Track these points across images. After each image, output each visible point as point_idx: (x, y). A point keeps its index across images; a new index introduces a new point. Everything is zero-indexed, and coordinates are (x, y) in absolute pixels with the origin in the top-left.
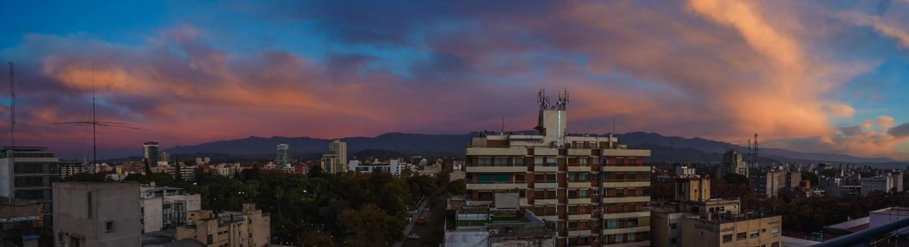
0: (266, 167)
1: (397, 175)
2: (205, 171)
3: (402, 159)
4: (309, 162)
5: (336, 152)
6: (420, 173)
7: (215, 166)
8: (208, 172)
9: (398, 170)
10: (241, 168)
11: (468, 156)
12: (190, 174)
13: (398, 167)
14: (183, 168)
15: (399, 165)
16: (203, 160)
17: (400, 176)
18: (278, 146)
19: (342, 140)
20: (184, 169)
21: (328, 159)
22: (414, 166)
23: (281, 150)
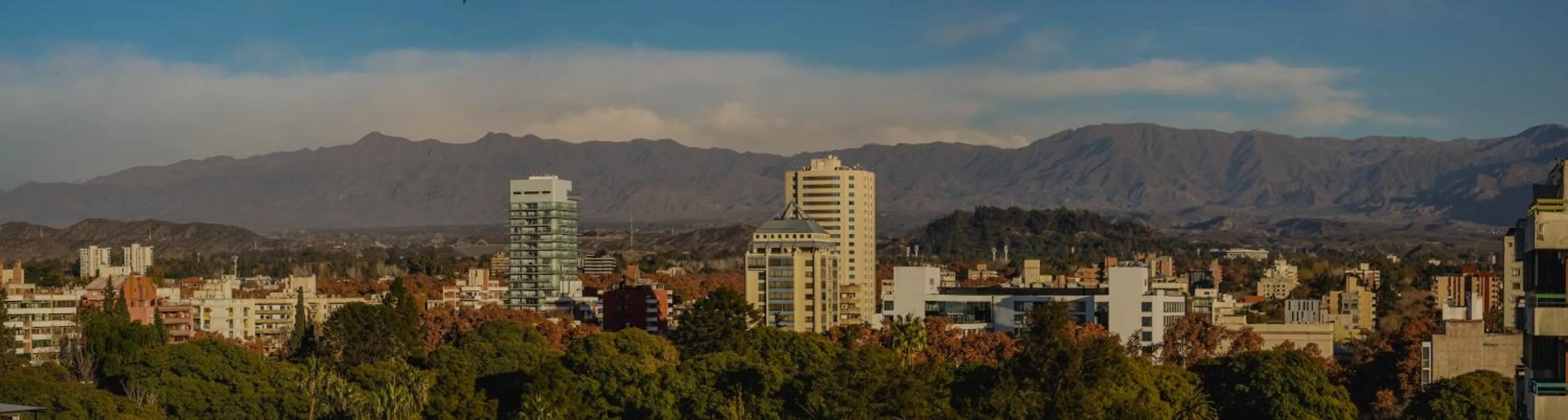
0: (450, 296)
1: (1145, 344)
2: (134, 314)
3: (1168, 263)
4: (672, 272)
5: (822, 224)
6: (1264, 336)
7: (187, 293)
8: (148, 318)
9: (1147, 322)
10: (323, 301)
11: (1543, 252)
12: (57, 331)
13: (1147, 307)
14: (20, 298)
15: (1152, 292)
16: (117, 260)
17: (1159, 353)
18: (515, 185)
19: (850, 158)
20: (23, 306)
21: (782, 255)
22: (1229, 299)
23: (533, 206)
